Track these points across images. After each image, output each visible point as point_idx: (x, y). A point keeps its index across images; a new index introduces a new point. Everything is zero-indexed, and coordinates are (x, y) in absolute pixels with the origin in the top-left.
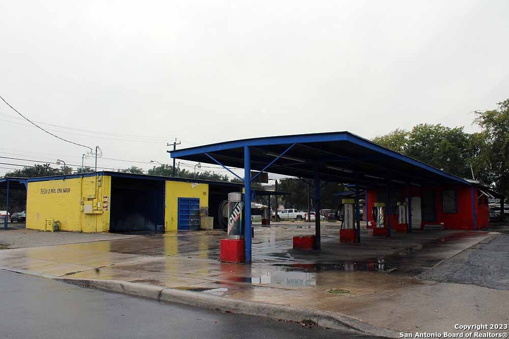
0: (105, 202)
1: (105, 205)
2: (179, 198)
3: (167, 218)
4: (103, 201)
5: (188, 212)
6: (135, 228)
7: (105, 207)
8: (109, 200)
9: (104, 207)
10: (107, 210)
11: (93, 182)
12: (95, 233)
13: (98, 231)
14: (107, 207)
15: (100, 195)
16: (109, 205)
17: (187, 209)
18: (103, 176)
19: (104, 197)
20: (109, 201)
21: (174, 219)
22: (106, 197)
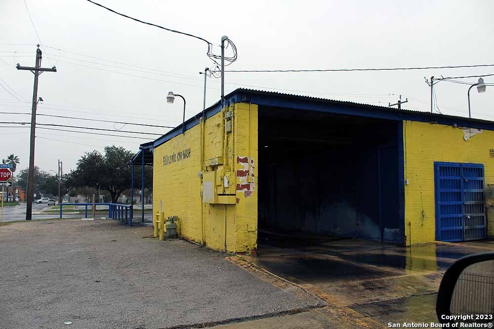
0: (241, 174)
1: (242, 180)
2: (436, 164)
3: (410, 214)
4: (236, 170)
5: (459, 196)
6: (338, 231)
7: (244, 187)
8: (253, 167)
9: (239, 187)
10: (247, 194)
11: (218, 125)
12: (223, 253)
13: (229, 249)
14: (248, 186)
15: (230, 155)
16: (255, 180)
17: (456, 190)
18: (236, 105)
19: (239, 160)
20: (255, 171)
21: (426, 214)
22: (245, 160)
